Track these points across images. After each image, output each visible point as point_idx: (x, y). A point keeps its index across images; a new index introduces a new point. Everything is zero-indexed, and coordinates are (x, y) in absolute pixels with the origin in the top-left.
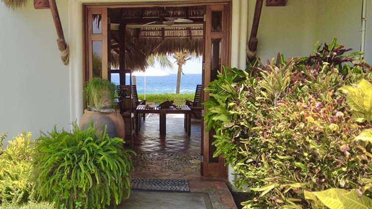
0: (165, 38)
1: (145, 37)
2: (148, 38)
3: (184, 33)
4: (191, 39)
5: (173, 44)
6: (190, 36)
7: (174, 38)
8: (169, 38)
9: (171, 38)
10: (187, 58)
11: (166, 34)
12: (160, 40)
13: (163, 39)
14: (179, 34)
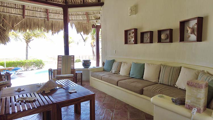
0: (26, 17)
1: (4, 13)
2: (8, 14)
3: (43, 15)
4: (48, 20)
5: (32, 23)
6: (48, 18)
7: (34, 18)
8: (29, 17)
9: (31, 17)
10: (32, 39)
11: (26, 14)
12: (20, 18)
13: (24, 18)
14: (38, 15)
